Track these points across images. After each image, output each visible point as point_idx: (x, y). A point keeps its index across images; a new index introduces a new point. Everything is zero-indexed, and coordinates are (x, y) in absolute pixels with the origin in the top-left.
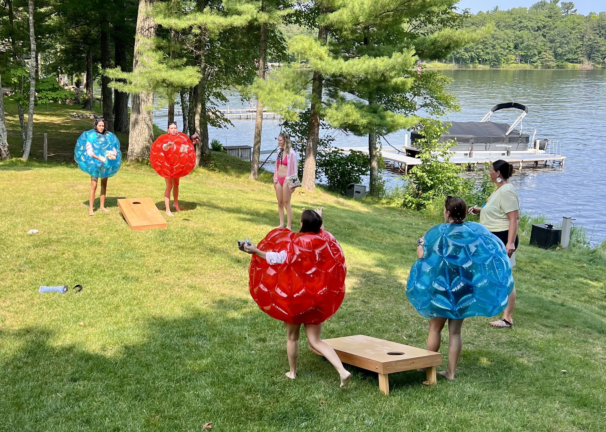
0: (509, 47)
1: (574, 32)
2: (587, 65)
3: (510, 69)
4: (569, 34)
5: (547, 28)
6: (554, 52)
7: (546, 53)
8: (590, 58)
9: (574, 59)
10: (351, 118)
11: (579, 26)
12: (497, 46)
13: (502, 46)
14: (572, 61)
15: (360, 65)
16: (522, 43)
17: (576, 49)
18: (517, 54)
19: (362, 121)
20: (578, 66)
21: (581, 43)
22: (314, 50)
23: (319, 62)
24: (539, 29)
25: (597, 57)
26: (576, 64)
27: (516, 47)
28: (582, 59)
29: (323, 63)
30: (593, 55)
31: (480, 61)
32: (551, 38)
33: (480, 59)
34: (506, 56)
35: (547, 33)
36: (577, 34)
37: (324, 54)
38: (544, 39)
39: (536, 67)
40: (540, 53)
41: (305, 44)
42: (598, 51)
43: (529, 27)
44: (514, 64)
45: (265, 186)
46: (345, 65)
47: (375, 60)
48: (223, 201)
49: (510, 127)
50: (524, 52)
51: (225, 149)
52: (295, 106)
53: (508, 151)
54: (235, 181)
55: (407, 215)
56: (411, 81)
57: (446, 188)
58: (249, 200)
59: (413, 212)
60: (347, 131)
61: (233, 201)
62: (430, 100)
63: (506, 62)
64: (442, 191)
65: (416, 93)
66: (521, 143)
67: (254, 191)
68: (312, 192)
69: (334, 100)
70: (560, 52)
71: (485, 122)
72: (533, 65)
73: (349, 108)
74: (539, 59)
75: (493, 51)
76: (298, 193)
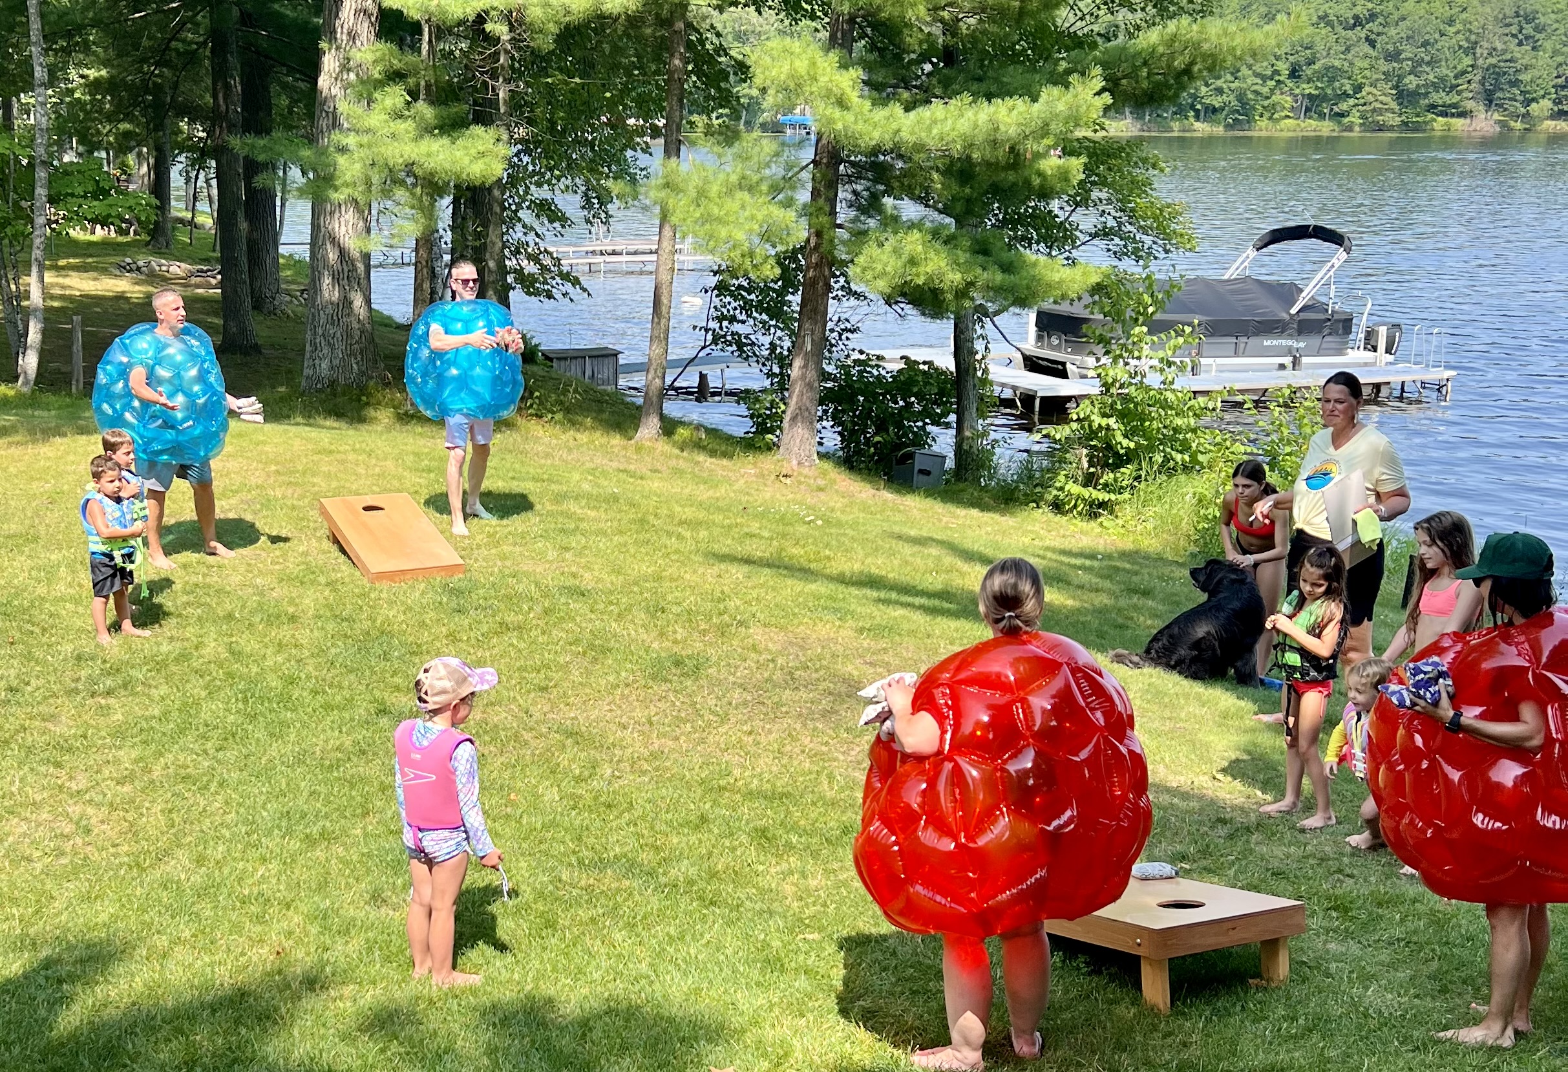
0: (1277, 73)
1: (1452, 30)
2: (1484, 122)
3: (1277, 134)
4: (1437, 36)
5: (1380, 20)
6: (1396, 87)
7: (1375, 91)
8: (1491, 101)
9: (1449, 106)
10: (922, 269)
11: (1464, 16)
12: (1245, 71)
13: (1259, 70)
14: (1444, 111)
15: (950, 122)
16: (1311, 62)
17: (1456, 77)
18: (1297, 91)
19: (950, 276)
20: (1459, 123)
21: (1468, 61)
22: (823, 80)
23: (837, 113)
24: (1358, 22)
25: (1510, 99)
26: (1453, 121)
27: (1294, 73)
28: (1470, 105)
29: (850, 117)
30: (1499, 94)
31: (1197, 112)
32: (1390, 47)
33: (1199, 107)
34: (1267, 98)
35: (1379, 34)
36: (1460, 36)
37: (848, 91)
38: (1370, 51)
39: (1350, 128)
40: (1358, 88)
41: (797, 63)
42: (1515, 83)
43: (1332, 18)
44: (1287, 121)
45: (684, 458)
46: (908, 123)
47: (992, 109)
48: (594, 500)
49: (1301, 291)
50: (1317, 88)
51: (547, 357)
52: (766, 237)
53: (1295, 357)
54: (601, 446)
55: (1068, 533)
56: (1076, 165)
57: (1167, 459)
58: (659, 497)
59: (1080, 524)
60: (902, 305)
61: (621, 501)
62: (1115, 218)
63: (1267, 115)
64: (1155, 468)
65: (1078, 199)
66: (1330, 334)
67: (660, 472)
68: (810, 474)
69: (869, 220)
70: (1412, 87)
71: (1235, 279)
72: (1339, 123)
73: (914, 242)
74: (1356, 105)
75: (1233, 86)
76: (773, 477)
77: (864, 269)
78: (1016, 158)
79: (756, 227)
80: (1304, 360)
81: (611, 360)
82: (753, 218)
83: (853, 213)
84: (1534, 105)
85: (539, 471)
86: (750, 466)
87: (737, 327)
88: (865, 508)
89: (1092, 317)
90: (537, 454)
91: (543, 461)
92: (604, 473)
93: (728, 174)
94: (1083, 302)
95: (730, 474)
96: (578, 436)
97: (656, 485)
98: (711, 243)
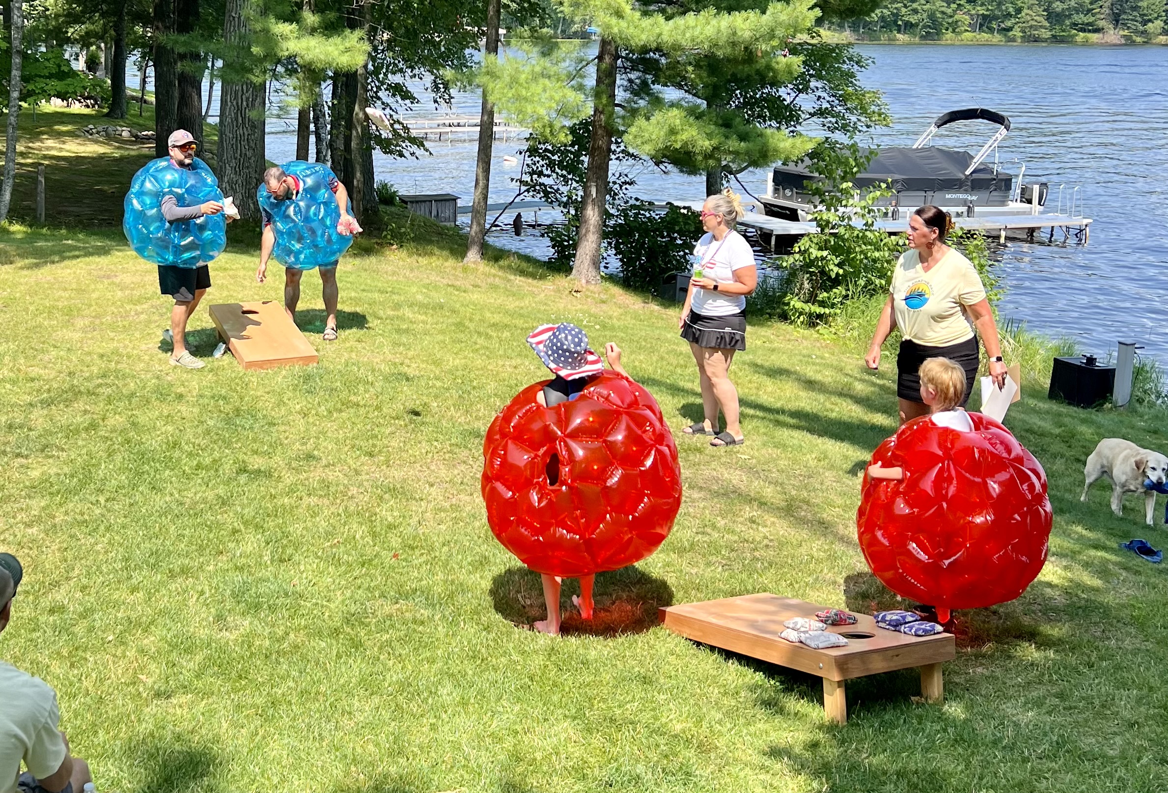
2: (1113, 36)
3: (959, 43)
6: (1047, 10)
7: (1031, 13)
8: (1117, 21)
9: (1087, 24)
10: (679, 137)
14: (1084, 28)
15: (699, 28)
17: (1091, 4)
18: (973, 12)
20: (1093, 37)
23: (614, 21)
25: (1132, 20)
26: (1090, 35)
28: (1101, 24)
29: (623, 24)
30: (1124, 16)
31: (899, 26)
33: (900, 23)
39: (1013, 40)
40: (1019, 10)
42: (1135, 8)
44: (967, 34)
45: (499, 277)
46: (667, 28)
47: (731, 18)
48: (423, 307)
49: (972, 158)
50: (988, 10)
51: (404, 201)
52: (562, 112)
53: (969, 207)
54: (437, 267)
55: (792, 338)
56: (796, 62)
57: (869, 282)
58: (476, 306)
59: (802, 331)
60: (666, 164)
61: (445, 308)
62: (828, 102)
63: (950, 29)
64: (859, 289)
65: (801, 87)
66: (995, 190)
67: (480, 287)
68: (596, 290)
69: (640, 101)
70: (1059, 10)
71: (921, 149)
72: (1005, 35)
73: (675, 117)
74: (1018, 23)
75: (925, 7)
76: (567, 292)
77: (635, 137)
78: (749, 55)
79: (554, 105)
80: (976, 209)
81: (452, 203)
82: (552, 98)
83: (628, 95)
84: (1150, 24)
85: (386, 285)
86: (550, 283)
87: (543, 180)
88: (636, 317)
89: (812, 175)
90: (386, 273)
91: (390, 278)
92: (436, 288)
93: (534, 66)
94: (805, 164)
95: (534, 289)
96: (420, 259)
97: (475, 296)
98: (520, 116)
